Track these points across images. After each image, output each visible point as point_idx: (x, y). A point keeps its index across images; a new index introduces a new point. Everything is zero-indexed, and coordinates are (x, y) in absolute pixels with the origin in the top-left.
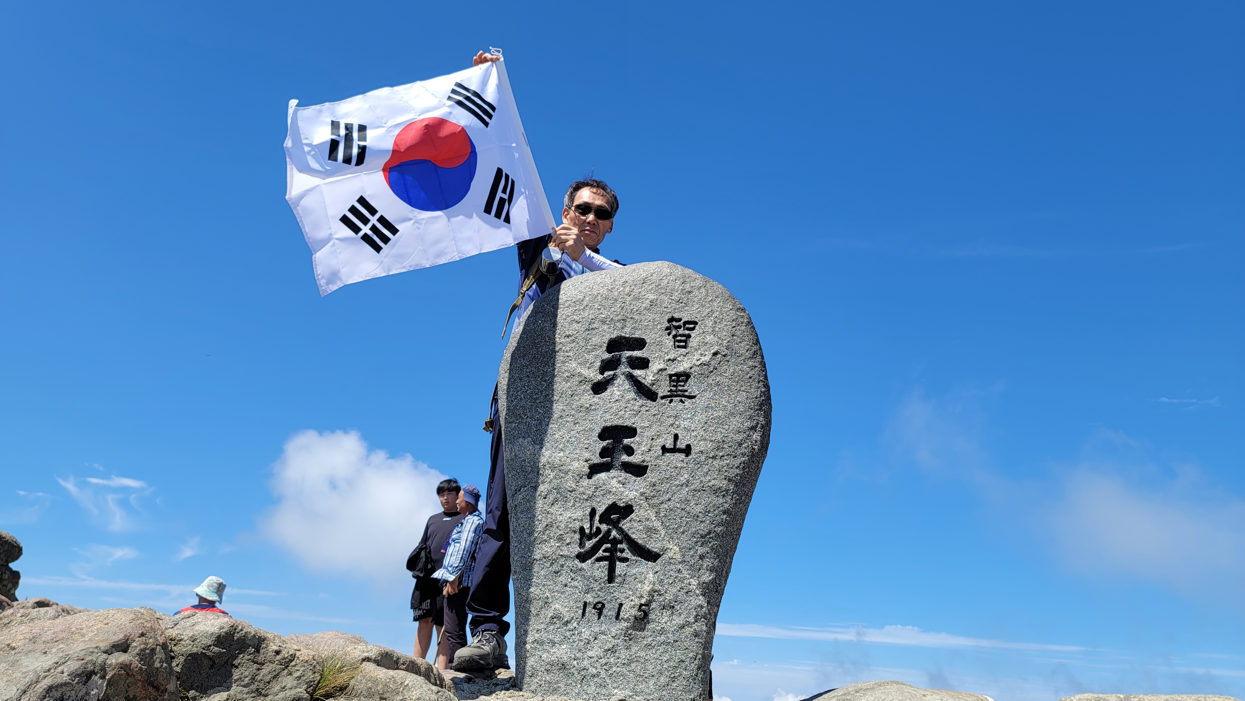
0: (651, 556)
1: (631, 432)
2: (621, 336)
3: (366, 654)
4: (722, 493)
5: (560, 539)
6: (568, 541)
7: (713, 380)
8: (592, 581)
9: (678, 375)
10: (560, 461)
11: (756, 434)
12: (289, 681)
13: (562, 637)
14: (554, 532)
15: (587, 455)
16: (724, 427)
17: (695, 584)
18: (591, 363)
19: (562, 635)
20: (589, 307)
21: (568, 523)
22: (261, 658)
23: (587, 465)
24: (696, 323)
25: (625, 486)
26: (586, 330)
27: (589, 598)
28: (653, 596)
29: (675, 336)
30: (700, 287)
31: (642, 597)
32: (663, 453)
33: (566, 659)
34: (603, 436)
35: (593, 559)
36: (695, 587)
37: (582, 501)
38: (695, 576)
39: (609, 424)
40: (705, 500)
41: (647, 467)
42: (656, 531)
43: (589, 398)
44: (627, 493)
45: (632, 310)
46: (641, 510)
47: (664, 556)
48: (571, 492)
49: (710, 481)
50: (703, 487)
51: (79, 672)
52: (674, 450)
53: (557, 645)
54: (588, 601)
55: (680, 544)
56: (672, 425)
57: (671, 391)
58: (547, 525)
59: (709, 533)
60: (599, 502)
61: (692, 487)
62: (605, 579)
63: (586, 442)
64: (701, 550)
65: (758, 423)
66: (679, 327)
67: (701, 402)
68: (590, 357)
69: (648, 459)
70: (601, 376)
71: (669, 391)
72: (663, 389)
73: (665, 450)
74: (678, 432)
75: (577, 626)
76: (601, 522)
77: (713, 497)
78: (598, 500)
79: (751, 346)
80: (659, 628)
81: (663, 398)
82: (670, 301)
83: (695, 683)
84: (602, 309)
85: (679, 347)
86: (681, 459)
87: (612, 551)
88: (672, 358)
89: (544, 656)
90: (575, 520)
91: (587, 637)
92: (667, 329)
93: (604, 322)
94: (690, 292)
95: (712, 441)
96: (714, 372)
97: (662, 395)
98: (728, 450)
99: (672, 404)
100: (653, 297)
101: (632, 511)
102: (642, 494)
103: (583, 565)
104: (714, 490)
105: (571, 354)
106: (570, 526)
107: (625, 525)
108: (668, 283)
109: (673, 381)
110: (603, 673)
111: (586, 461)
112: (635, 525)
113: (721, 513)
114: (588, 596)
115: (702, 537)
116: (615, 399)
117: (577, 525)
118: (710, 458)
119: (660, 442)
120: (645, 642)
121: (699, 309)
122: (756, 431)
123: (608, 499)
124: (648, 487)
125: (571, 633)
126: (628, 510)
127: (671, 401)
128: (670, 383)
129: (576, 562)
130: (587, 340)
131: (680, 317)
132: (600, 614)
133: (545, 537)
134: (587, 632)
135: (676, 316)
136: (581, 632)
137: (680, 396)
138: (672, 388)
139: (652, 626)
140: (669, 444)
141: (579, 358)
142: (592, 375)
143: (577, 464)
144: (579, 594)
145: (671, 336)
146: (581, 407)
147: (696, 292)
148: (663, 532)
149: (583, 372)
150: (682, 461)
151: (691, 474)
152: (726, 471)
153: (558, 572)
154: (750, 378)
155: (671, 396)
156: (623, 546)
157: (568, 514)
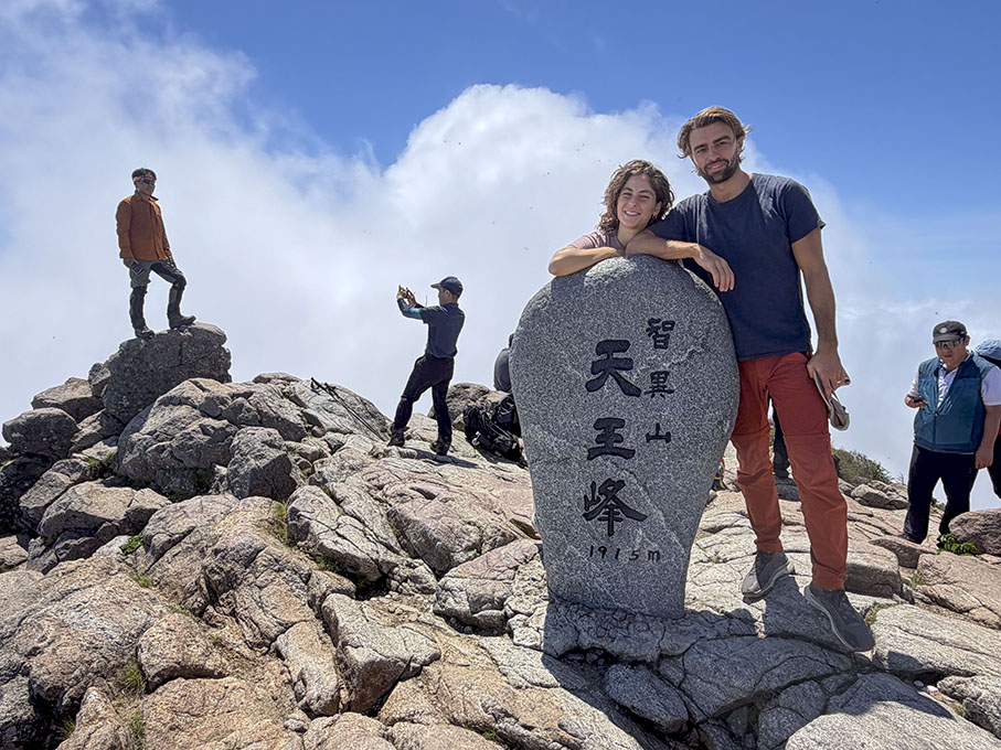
0: (641, 518)
1: (621, 423)
2: (608, 339)
6: (576, 504)
7: (689, 376)
8: (596, 533)
9: (659, 373)
10: (564, 445)
13: (577, 566)
14: (565, 497)
15: (586, 441)
16: (699, 416)
17: (675, 535)
18: (584, 365)
20: (578, 312)
23: (586, 449)
24: (673, 323)
25: (618, 466)
26: (577, 335)
28: (643, 545)
29: (655, 337)
31: (634, 546)
32: (647, 440)
33: (581, 580)
34: (597, 426)
35: (595, 518)
36: (674, 538)
37: (584, 477)
38: (675, 530)
39: (601, 417)
40: (682, 476)
41: (634, 451)
42: (643, 499)
43: (584, 394)
44: (619, 471)
45: (616, 314)
46: (631, 484)
47: (650, 517)
48: (575, 469)
49: (686, 461)
50: (681, 466)
52: (658, 437)
53: (573, 570)
54: (594, 546)
55: (663, 508)
56: (654, 416)
58: (559, 492)
59: (686, 499)
60: (598, 478)
61: (671, 466)
62: (606, 532)
63: (584, 431)
64: (679, 512)
65: (728, 410)
66: (659, 328)
67: (678, 395)
68: (583, 359)
69: (635, 445)
70: (593, 376)
71: (650, 388)
73: (649, 438)
74: (659, 422)
75: (587, 561)
76: (600, 493)
77: (689, 472)
80: (648, 565)
82: (650, 302)
83: (675, 600)
84: (590, 314)
85: (659, 347)
87: (610, 513)
88: (652, 358)
89: (565, 576)
90: (580, 491)
92: (647, 330)
93: (591, 327)
95: (688, 429)
96: (690, 369)
97: (645, 391)
98: (702, 436)
99: (654, 398)
100: (634, 300)
101: (624, 485)
102: (632, 472)
103: (589, 522)
104: (690, 468)
105: (566, 356)
106: (576, 494)
107: (619, 495)
109: (655, 379)
111: (585, 446)
112: (627, 495)
113: (696, 483)
114: (594, 542)
115: (680, 502)
116: (606, 396)
117: (582, 494)
118: (687, 442)
119: (645, 430)
121: (676, 310)
122: (726, 417)
123: (605, 476)
124: (635, 467)
126: (621, 483)
128: (652, 380)
129: (583, 519)
130: (579, 344)
131: (659, 318)
132: (604, 554)
133: (558, 499)
135: (656, 317)
137: (661, 391)
138: (654, 385)
139: (642, 564)
140: (653, 433)
141: (573, 361)
142: (585, 376)
143: (578, 449)
144: (587, 540)
145: (652, 337)
146: (578, 402)
147: (673, 292)
148: (649, 500)
149: (578, 373)
150: (663, 446)
151: (671, 456)
152: (700, 452)
155: (652, 392)
156: (619, 510)
157: (574, 486)
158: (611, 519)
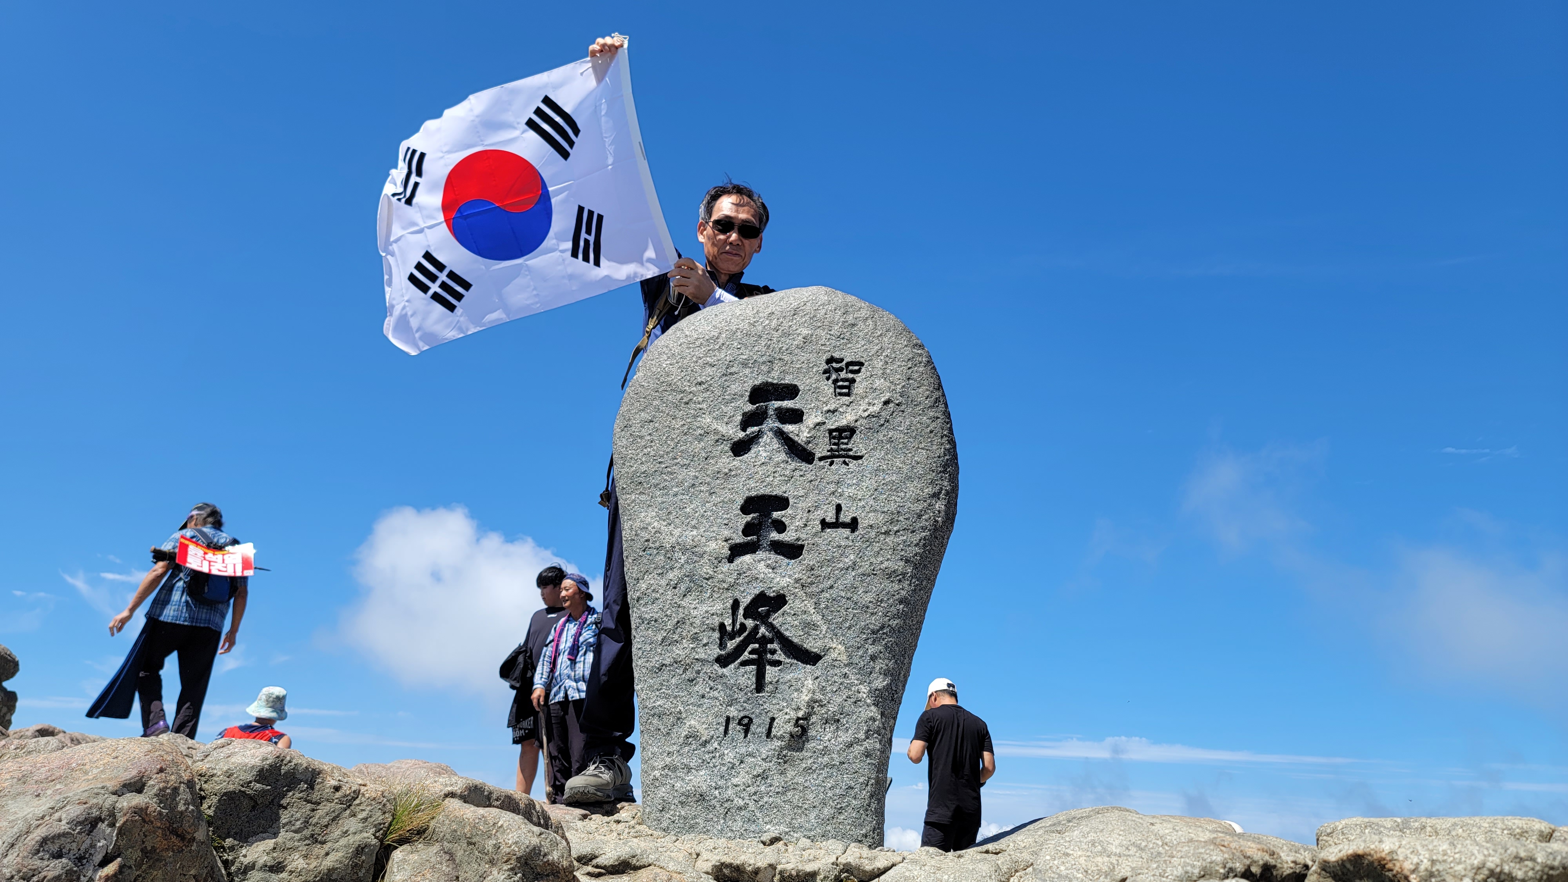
0: (810, 658)
1: (782, 503)
2: (767, 382)
3: (450, 789)
4: (898, 578)
5: (695, 638)
6: (705, 641)
7: (884, 436)
8: (736, 690)
9: (840, 430)
10: (693, 541)
11: (939, 502)
12: (352, 824)
13: (700, 761)
14: (688, 631)
15: (726, 533)
16: (899, 494)
17: (866, 691)
18: (730, 417)
19: (700, 759)
20: (726, 346)
21: (705, 619)
22: (315, 796)
23: (727, 545)
24: (862, 364)
25: (775, 571)
26: (723, 375)
27: (733, 712)
28: (813, 708)
29: (835, 381)
30: (867, 319)
31: (799, 708)
32: (823, 529)
33: (705, 788)
34: (745, 509)
35: (736, 662)
36: (865, 696)
37: (721, 591)
38: (865, 682)
39: (753, 493)
40: (876, 587)
41: (802, 546)
42: (815, 626)
43: (728, 461)
44: (778, 579)
45: (780, 349)
46: (797, 601)
47: (826, 657)
48: (707, 579)
49: (882, 563)
50: (873, 570)
51: (82, 818)
52: (836, 525)
53: (693, 771)
54: (731, 716)
55: (846, 642)
56: (833, 493)
57: (831, 450)
58: (678, 622)
59: (882, 628)
60: (743, 592)
61: (859, 571)
62: (752, 687)
63: (725, 516)
64: (872, 650)
65: (941, 488)
66: (841, 369)
67: (870, 463)
68: (729, 409)
69: (803, 536)
70: (742, 433)
71: (828, 451)
72: (821, 448)
73: (825, 524)
74: (840, 502)
75: (718, 747)
76: (745, 616)
77: (886, 583)
78: (742, 589)
79: (932, 392)
80: (821, 747)
81: (821, 459)
82: (829, 336)
83: (867, 815)
84: (743, 348)
85: (841, 394)
86: (845, 536)
87: (761, 652)
88: (832, 409)
89: (678, 785)
90: (713, 615)
91: (731, 760)
92: (825, 372)
93: (745, 365)
94: (853, 325)
95: (883, 512)
96: (885, 426)
97: (820, 455)
98: (904, 524)
99: (833, 467)
100: (807, 332)
101: (785, 602)
102: (797, 581)
103: (725, 671)
104: (887, 574)
105: (704, 406)
106: (707, 622)
107: (777, 619)
108: (826, 314)
109: (834, 438)
110: (752, 806)
111: (726, 541)
112: (789, 619)
113: (897, 602)
114: (732, 709)
115: (873, 632)
116: (760, 462)
117: (716, 621)
118: (882, 533)
119: (819, 514)
120: (804, 766)
121: (865, 347)
122: (939, 499)
123: (754, 588)
124: (804, 572)
125: (711, 755)
126: (780, 601)
127: (831, 464)
128: (830, 440)
129: (716, 668)
130: (724, 388)
131: (842, 356)
132: (746, 732)
133: (676, 637)
134: (730, 754)
135: (837, 355)
136: (724, 754)
137: (843, 456)
138: (833, 447)
139: (812, 745)
140: (830, 518)
141: (714, 412)
142: (731, 432)
143: (714, 545)
144: (720, 707)
145: (830, 381)
146: (718, 472)
147: (861, 325)
148: (824, 628)
149: (720, 429)
150: (846, 538)
151: (858, 554)
152: (902, 550)
153: (693, 680)
154: (931, 432)
155: (831, 457)
156: (775, 646)
157: (705, 608)
158: (760, 664)
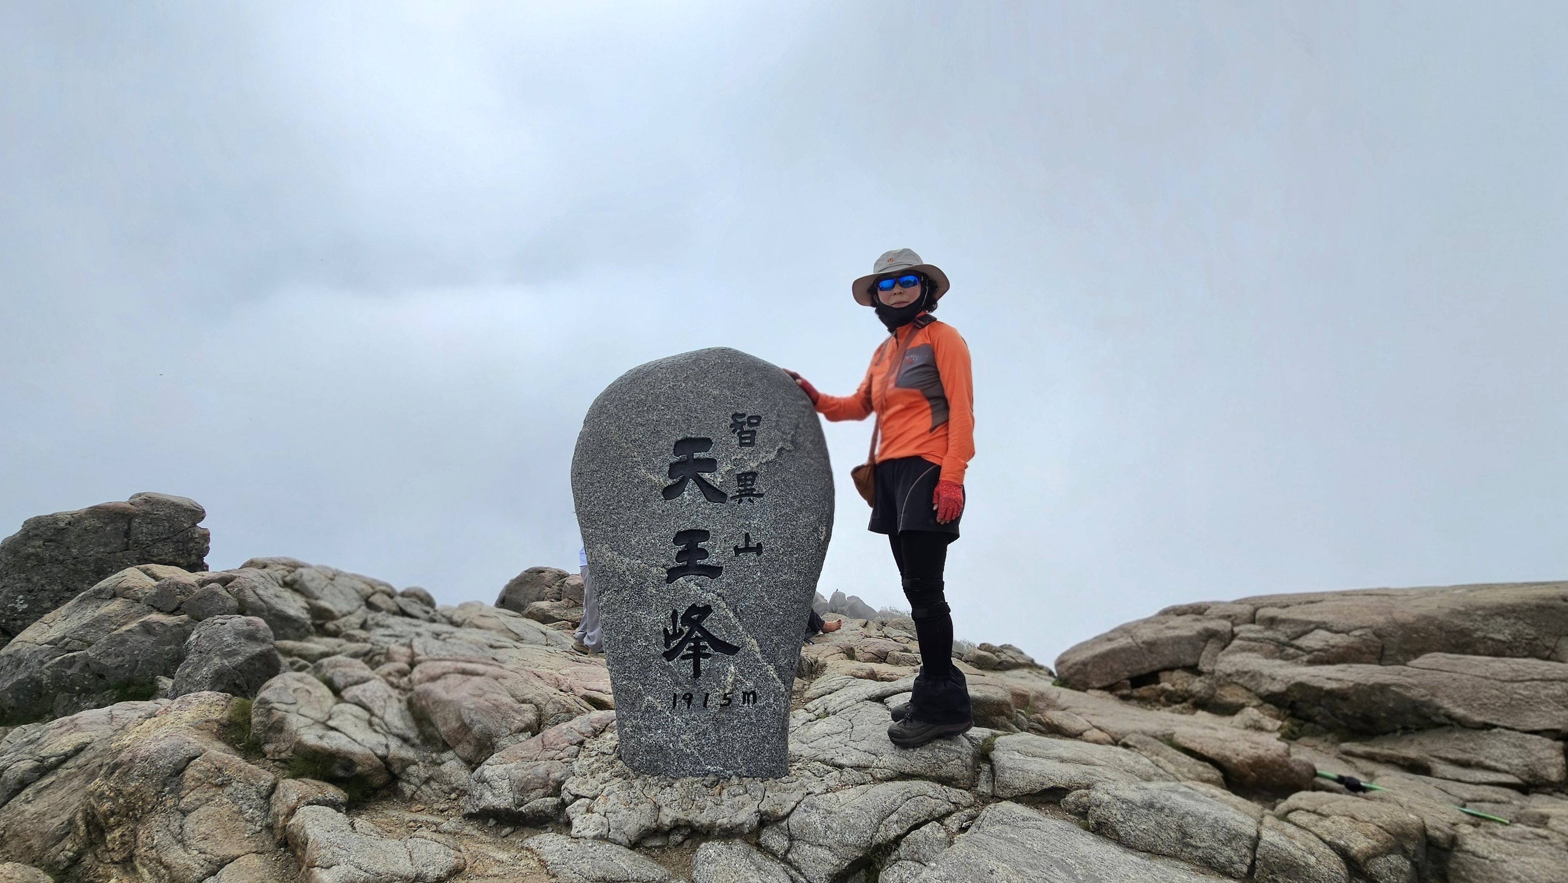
0: (732, 650)
1: (704, 535)
2: (687, 437)
4: (793, 585)
5: (647, 639)
6: (654, 642)
7: (779, 477)
8: (680, 676)
9: (745, 475)
10: (638, 567)
11: (822, 525)
14: (640, 634)
15: (664, 560)
16: (792, 523)
17: (773, 669)
18: (660, 468)
19: (657, 722)
20: (652, 407)
21: (653, 626)
23: (665, 570)
24: (760, 418)
25: (702, 588)
26: (652, 433)
27: (679, 691)
28: (735, 685)
29: (740, 434)
30: (762, 378)
31: (725, 687)
33: (662, 742)
34: (677, 541)
35: (678, 657)
36: (772, 673)
37: (663, 605)
38: (772, 662)
41: (722, 568)
42: (734, 627)
43: (661, 504)
44: (705, 594)
45: (696, 408)
46: (719, 610)
47: (743, 649)
48: (652, 597)
49: (781, 576)
52: (747, 549)
53: (653, 730)
54: (677, 694)
55: (757, 637)
56: (743, 525)
57: (740, 491)
58: (633, 627)
59: (783, 623)
60: (680, 605)
61: (765, 584)
62: (691, 673)
63: (662, 547)
64: (776, 639)
65: (823, 513)
66: (743, 423)
67: (769, 499)
68: (657, 462)
69: (722, 560)
70: (671, 480)
71: (737, 492)
73: (737, 550)
74: (748, 532)
75: (670, 715)
76: (682, 623)
80: (743, 711)
81: (732, 498)
82: (733, 395)
84: (666, 409)
85: (745, 444)
87: (695, 649)
88: (738, 458)
90: (658, 623)
91: (679, 724)
92: (731, 426)
93: (668, 424)
94: (751, 385)
95: (781, 538)
96: (780, 469)
98: (796, 545)
99: (741, 504)
100: (716, 393)
101: (711, 611)
102: (719, 594)
103: (670, 662)
105: (639, 459)
107: (706, 624)
108: (730, 376)
109: (742, 481)
111: (664, 566)
112: (715, 623)
113: (793, 603)
114: (677, 689)
115: (777, 627)
116: (685, 504)
117: (661, 627)
118: (780, 554)
119: (734, 542)
120: (731, 724)
121: (762, 403)
122: (821, 522)
123: (688, 602)
124: (723, 588)
125: (665, 720)
126: (707, 610)
127: (740, 501)
128: (738, 483)
129: (664, 660)
130: (653, 444)
131: (744, 412)
132: (689, 703)
133: (632, 638)
134: (679, 720)
135: (740, 411)
136: (674, 720)
137: (749, 495)
138: (741, 488)
140: (742, 544)
141: (647, 464)
142: (661, 480)
143: (655, 570)
144: (669, 687)
145: (736, 434)
146: (654, 513)
147: (758, 384)
148: (741, 629)
149: (654, 478)
150: (754, 560)
151: (763, 571)
152: (796, 565)
153: (647, 668)
155: (740, 496)
156: (706, 643)
157: (652, 617)
158: (697, 655)
